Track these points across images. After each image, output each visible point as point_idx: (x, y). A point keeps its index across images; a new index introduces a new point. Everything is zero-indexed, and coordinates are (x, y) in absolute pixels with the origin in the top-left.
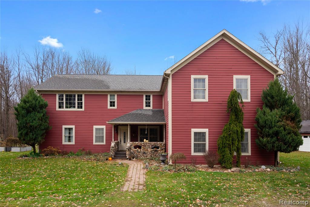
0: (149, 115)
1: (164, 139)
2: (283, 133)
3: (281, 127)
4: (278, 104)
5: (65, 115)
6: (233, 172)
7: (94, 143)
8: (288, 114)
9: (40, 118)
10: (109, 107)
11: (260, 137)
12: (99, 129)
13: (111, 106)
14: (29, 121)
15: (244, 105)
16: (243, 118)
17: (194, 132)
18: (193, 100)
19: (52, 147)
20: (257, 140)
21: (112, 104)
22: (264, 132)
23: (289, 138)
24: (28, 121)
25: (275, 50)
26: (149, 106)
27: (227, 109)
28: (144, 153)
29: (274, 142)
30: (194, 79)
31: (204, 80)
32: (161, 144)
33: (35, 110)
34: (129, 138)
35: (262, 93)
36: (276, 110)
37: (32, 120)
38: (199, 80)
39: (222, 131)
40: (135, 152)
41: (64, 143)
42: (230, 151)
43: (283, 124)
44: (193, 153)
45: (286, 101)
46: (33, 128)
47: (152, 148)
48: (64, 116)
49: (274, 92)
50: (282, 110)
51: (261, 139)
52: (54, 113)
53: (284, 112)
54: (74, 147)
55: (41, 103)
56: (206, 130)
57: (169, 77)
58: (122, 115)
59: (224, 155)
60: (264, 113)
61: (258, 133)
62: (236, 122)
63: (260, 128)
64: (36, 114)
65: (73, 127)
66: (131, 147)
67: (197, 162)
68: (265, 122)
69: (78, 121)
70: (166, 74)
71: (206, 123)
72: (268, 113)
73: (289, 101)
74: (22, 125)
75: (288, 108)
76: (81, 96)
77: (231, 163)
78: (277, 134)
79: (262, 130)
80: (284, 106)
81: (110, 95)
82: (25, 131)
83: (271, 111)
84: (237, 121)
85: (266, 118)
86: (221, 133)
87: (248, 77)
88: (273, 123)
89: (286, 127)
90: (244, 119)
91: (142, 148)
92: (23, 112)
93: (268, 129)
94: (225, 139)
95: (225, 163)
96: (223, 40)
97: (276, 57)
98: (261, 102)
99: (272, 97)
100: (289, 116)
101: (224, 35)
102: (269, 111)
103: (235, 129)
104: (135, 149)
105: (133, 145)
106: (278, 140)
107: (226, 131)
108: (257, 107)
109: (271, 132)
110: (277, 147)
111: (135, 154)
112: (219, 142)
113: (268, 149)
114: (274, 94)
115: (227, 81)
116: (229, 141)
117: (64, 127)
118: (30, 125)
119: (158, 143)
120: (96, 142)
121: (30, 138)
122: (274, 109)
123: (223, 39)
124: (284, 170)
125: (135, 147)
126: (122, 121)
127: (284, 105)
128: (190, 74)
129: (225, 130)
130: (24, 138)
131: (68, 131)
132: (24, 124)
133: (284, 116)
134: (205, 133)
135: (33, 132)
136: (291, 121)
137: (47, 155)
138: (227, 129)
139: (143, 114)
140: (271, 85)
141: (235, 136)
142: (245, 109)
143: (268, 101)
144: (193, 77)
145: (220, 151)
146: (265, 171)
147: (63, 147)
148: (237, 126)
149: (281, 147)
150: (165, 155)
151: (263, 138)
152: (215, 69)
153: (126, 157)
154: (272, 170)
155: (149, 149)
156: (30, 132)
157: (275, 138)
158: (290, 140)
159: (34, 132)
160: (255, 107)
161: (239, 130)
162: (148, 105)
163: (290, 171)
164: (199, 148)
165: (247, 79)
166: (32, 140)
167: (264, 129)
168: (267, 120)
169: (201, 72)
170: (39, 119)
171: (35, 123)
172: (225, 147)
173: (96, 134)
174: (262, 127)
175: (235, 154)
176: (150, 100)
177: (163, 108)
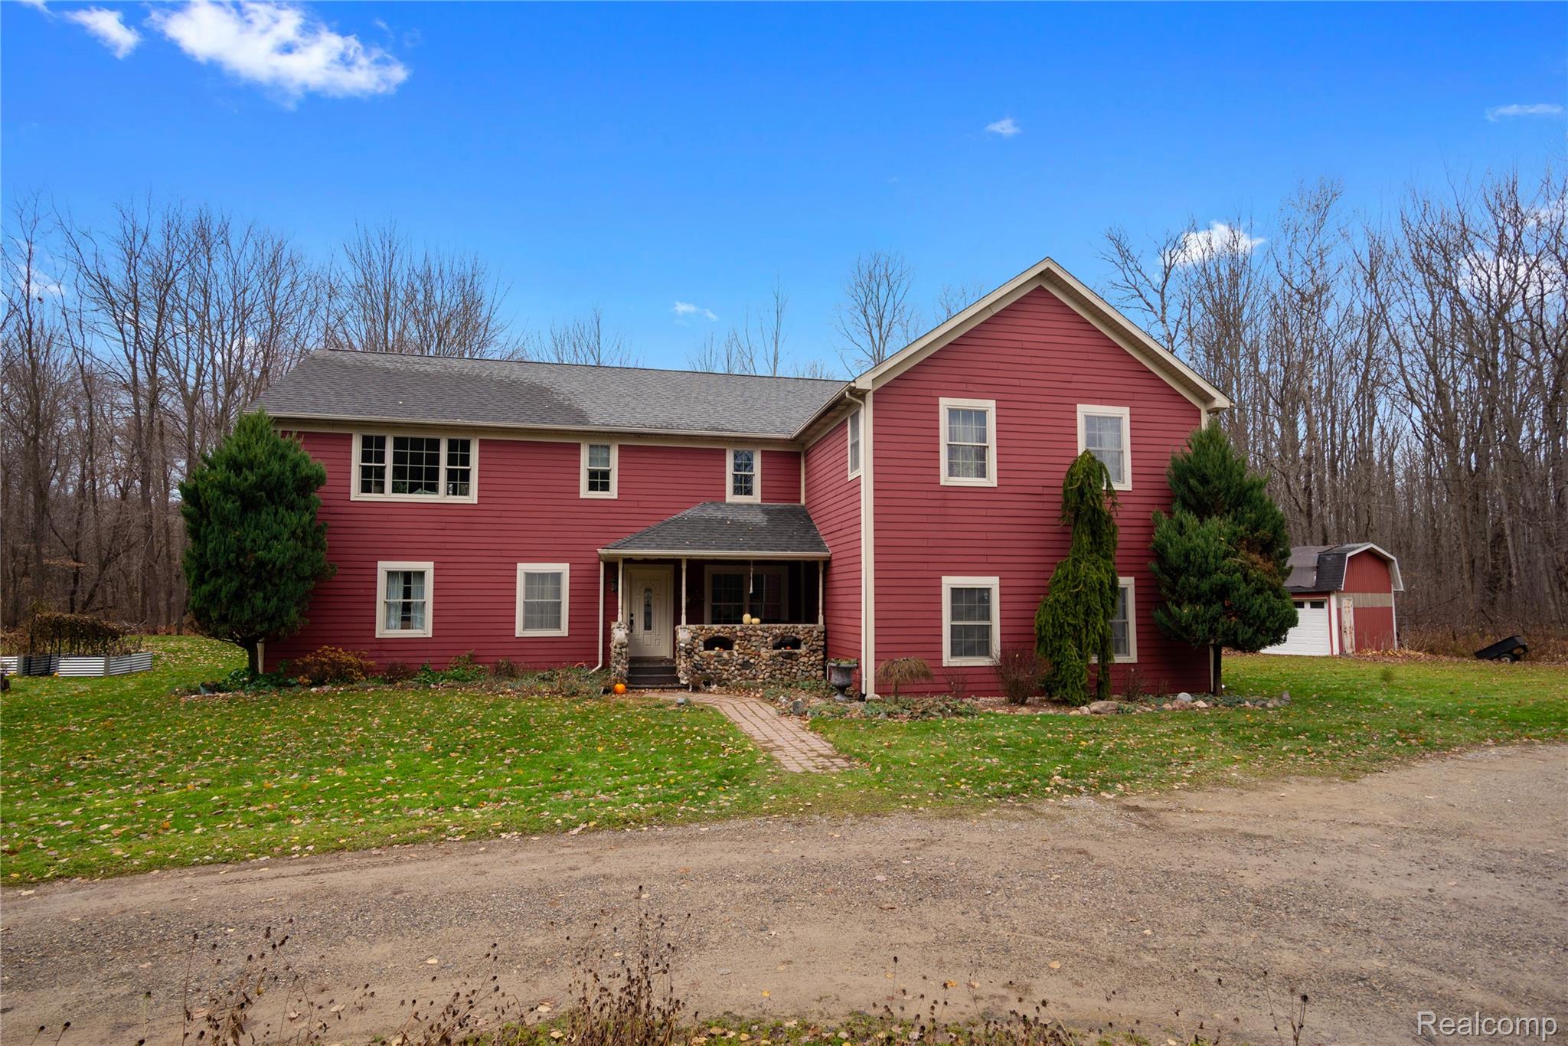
0: (755, 526)
1: (821, 611)
2: (1243, 589)
3: (1234, 572)
4: (1224, 503)
5: (391, 518)
6: (1096, 712)
7: (520, 631)
8: (1252, 532)
9: (299, 531)
10: (584, 492)
11: (1170, 604)
12: (543, 576)
13: (593, 487)
14: (254, 541)
15: (1119, 500)
16: (1114, 543)
17: (952, 589)
18: (945, 480)
19: (340, 650)
20: (1159, 615)
21: (599, 480)
22: (1183, 588)
23: (1261, 606)
24: (248, 544)
25: (1162, 299)
26: (749, 492)
27: (1060, 514)
28: (745, 665)
29: (1215, 619)
30: (950, 410)
31: (981, 415)
32: (811, 631)
33: (277, 500)
35: (1169, 464)
36: (1215, 518)
37: (267, 541)
38: (967, 414)
39: (1047, 583)
40: (709, 663)
41: (382, 631)
42: (1080, 649)
43: (1241, 564)
44: (948, 660)
45: (1245, 495)
46: (268, 572)
47: (775, 647)
48: (389, 525)
49: (1209, 465)
50: (1235, 519)
51: (1174, 609)
52: (339, 510)
53: (1242, 528)
54: (430, 646)
55: (304, 470)
56: (992, 582)
57: (864, 400)
58: (652, 524)
59: (1058, 664)
60: (1181, 528)
61: (1164, 590)
62: (1095, 555)
63: (1170, 575)
64: (280, 515)
65: (428, 567)
66: (695, 645)
67: (968, 687)
68: (1187, 556)
69: (448, 546)
70: (853, 391)
71: (991, 559)
72: (1194, 530)
73: (1256, 493)
74: (222, 561)
75: (1253, 516)
76: (466, 446)
77: (1083, 687)
78: (1222, 592)
79: (1175, 582)
80: (1239, 509)
81: (591, 446)
82: (235, 584)
83: (1201, 521)
84: (1097, 551)
85: (1189, 545)
86: (1046, 591)
87: (1124, 412)
88: (1211, 560)
89: (1251, 571)
90: (1119, 545)
91: (736, 647)
92: (229, 506)
93: (1195, 576)
94: (1063, 609)
95: (1065, 687)
96: (1040, 289)
97: (1164, 322)
98: (1162, 493)
99: (1204, 480)
100: (1257, 538)
101: (1047, 275)
102: (1196, 522)
103: (1095, 577)
104: (708, 652)
105: (701, 638)
106: (1227, 610)
107: (1061, 585)
108: (1156, 509)
109: (1205, 586)
110: (1223, 633)
111: (708, 671)
112: (1042, 618)
113: (1196, 641)
114: (1209, 472)
115: (1056, 422)
116: (1075, 616)
117: (384, 566)
118: (256, 559)
119: (800, 626)
120: (526, 627)
121: (253, 612)
122: (1210, 517)
123: (1040, 286)
124: (1247, 704)
125: (710, 644)
126: (659, 546)
127: (1239, 505)
128: (934, 393)
129: (1059, 581)
130: (223, 612)
131: (400, 585)
132: (232, 556)
133: (1242, 539)
134: (988, 590)
135: (265, 588)
136: (1261, 553)
137: (319, 682)
138: (1066, 577)
139: (732, 521)
140: (1200, 442)
141: (1095, 601)
142: (1121, 515)
143: (1190, 489)
144: (945, 403)
145: (1046, 650)
146: (1192, 708)
147: (376, 647)
148: (1098, 568)
149: (1235, 634)
150: (851, 669)
151: (1179, 605)
152: (1016, 382)
153: (677, 679)
154: (1211, 704)
155: (763, 650)
156: (255, 587)
157: (1216, 607)
158: (1264, 612)
159: (269, 588)
160: (1149, 508)
161: (1106, 580)
162: (743, 486)
163: (1263, 706)
164: (970, 641)
165: (1121, 418)
166: (261, 622)
167: (1183, 578)
168: (1194, 549)
169: (971, 387)
170: (293, 533)
171: (281, 551)
172: (1061, 636)
173: (528, 595)
174: (1175, 572)
175: (1094, 660)
176: (750, 469)
177: (803, 501)
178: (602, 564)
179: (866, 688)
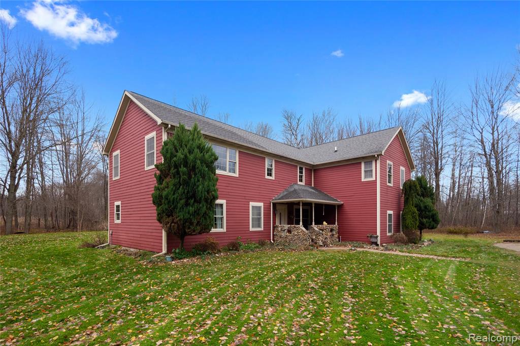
1: (336, 221)
7: (251, 229)
10: (267, 176)
12: (257, 207)
17: (388, 214)
18: (387, 183)
21: (269, 172)
31: (391, 166)
44: (388, 234)
54: (226, 235)
56: (392, 212)
65: (224, 202)
69: (230, 194)
71: (392, 206)
91: (324, 232)
115: (398, 170)
120: (253, 227)
128: (386, 159)
144: (387, 162)
162: (301, 179)
164: (390, 228)
169: (390, 158)
173: (253, 215)
176: (302, 173)
177: (313, 186)
178: (272, 204)
179: (379, 243)
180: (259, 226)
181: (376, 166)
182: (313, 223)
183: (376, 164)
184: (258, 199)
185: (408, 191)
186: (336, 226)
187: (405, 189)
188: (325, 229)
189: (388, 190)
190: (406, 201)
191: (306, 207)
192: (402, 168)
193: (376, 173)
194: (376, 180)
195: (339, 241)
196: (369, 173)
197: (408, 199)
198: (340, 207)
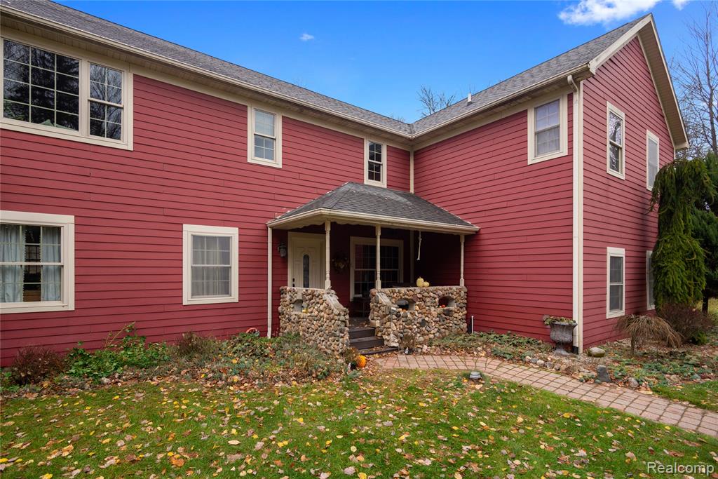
1: (462, 275)
7: (188, 299)
10: (252, 157)
12: (211, 239)
13: (258, 153)
17: (611, 257)
18: (608, 169)
21: (264, 147)
26: (378, 178)
28: (422, 323)
34: (328, 275)
44: (608, 313)
47: (440, 306)
54: (74, 322)
56: (623, 252)
57: (579, 88)
65: (67, 222)
71: (622, 235)
81: (257, 111)
91: (417, 308)
96: (637, 38)
119: (453, 288)
120: (194, 294)
128: (605, 96)
134: (621, 258)
144: (609, 107)
152: (630, 103)
155: (433, 309)
162: (375, 174)
164: (615, 297)
169: (617, 99)
173: (195, 260)
176: (379, 158)
177: (412, 191)
178: (270, 231)
179: (579, 342)
180: (226, 291)
181: (570, 114)
182: (379, 282)
183: (570, 108)
184: (220, 216)
185: (673, 192)
186: (458, 290)
187: (663, 188)
188: (422, 300)
189: (611, 189)
190: (666, 222)
191: (391, 243)
192: (651, 137)
193: (570, 135)
194: (570, 155)
195: (469, 331)
196: (548, 136)
197: (670, 214)
198: (472, 238)
